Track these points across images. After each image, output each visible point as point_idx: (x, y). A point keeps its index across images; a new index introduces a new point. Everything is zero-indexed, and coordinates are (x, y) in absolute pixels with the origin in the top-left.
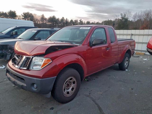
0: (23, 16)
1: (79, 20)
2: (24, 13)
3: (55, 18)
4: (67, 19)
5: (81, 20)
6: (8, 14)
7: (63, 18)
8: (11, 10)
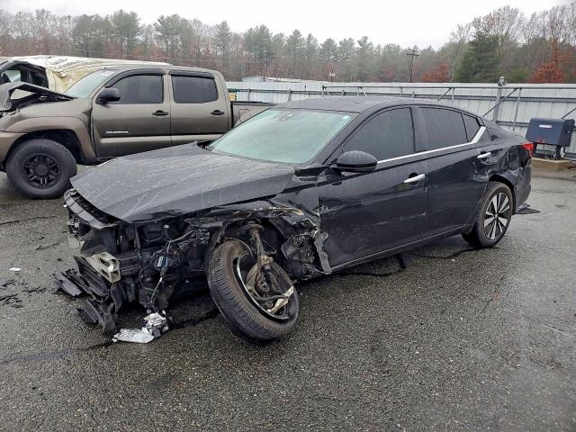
0: (158, 30)
1: (359, 42)
2: (162, 17)
3: (267, 36)
4: (310, 36)
5: (365, 41)
6: (114, 22)
7: (297, 33)
8: (121, 11)
